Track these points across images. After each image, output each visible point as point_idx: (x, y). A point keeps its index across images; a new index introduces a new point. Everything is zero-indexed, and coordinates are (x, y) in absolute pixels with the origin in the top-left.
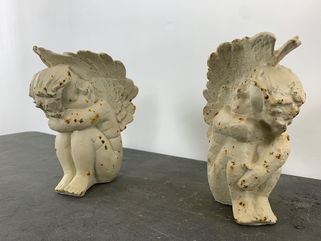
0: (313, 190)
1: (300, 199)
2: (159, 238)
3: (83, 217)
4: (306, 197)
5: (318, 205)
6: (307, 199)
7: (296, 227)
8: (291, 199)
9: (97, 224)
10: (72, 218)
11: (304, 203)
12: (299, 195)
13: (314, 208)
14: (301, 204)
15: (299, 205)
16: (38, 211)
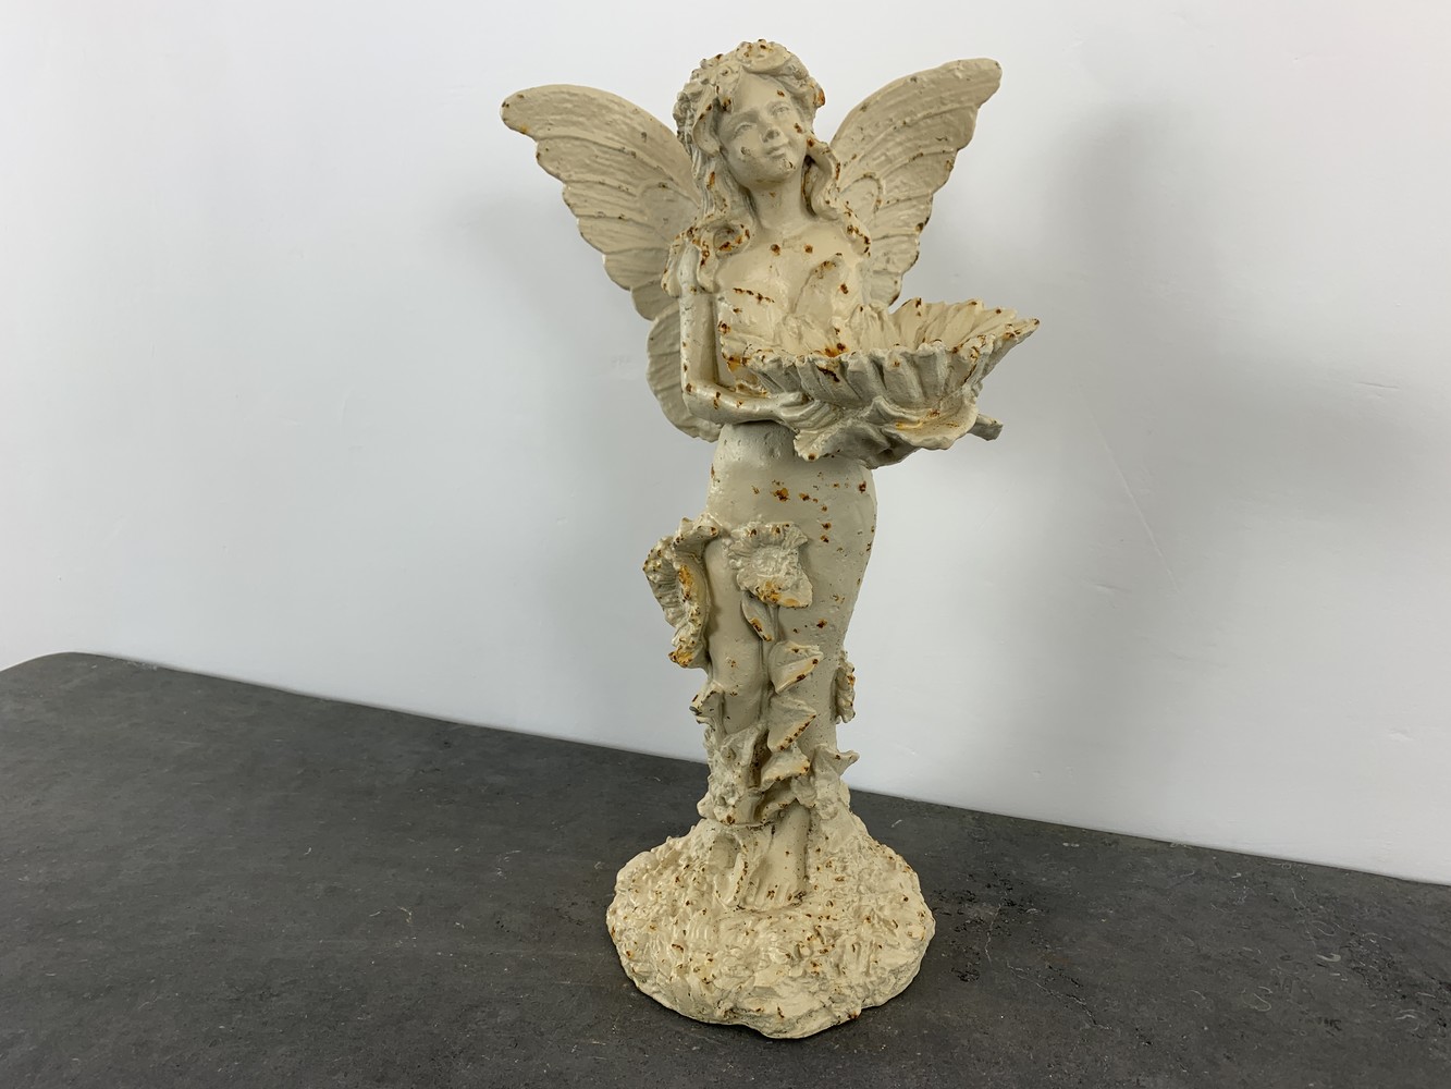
0: (1006, 859)
1: (977, 893)
2: (694, 1048)
3: (499, 1021)
4: (989, 886)
5: (1011, 908)
6: (992, 892)
7: (963, 978)
8: (957, 895)
9: (542, 1034)
10: (475, 1027)
11: (984, 904)
12: (976, 878)
13: (1003, 917)
14: (977, 908)
15: (973, 912)
16: (373, 1018)
